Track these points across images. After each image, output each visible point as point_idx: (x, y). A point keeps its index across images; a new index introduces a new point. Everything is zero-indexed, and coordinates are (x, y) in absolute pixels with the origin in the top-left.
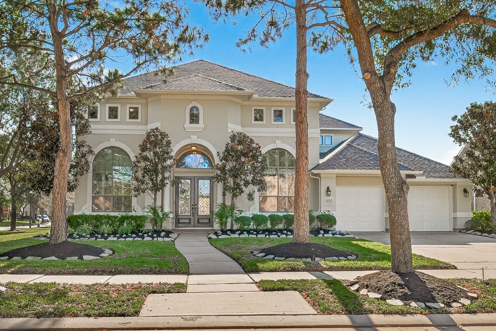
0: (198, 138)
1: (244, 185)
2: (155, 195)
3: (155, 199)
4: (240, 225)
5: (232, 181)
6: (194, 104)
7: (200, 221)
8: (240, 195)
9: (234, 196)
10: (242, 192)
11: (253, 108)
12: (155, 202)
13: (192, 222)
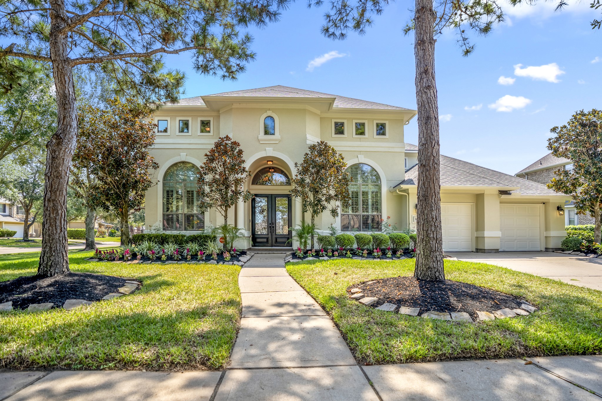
0: (274, 150)
1: (326, 201)
2: (226, 211)
3: (226, 217)
4: (323, 246)
5: (312, 196)
6: (269, 113)
7: (279, 240)
8: (322, 211)
9: (315, 212)
10: (324, 208)
11: (333, 121)
12: (226, 220)
13: (270, 241)
